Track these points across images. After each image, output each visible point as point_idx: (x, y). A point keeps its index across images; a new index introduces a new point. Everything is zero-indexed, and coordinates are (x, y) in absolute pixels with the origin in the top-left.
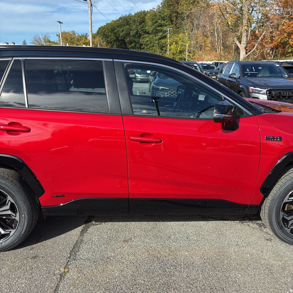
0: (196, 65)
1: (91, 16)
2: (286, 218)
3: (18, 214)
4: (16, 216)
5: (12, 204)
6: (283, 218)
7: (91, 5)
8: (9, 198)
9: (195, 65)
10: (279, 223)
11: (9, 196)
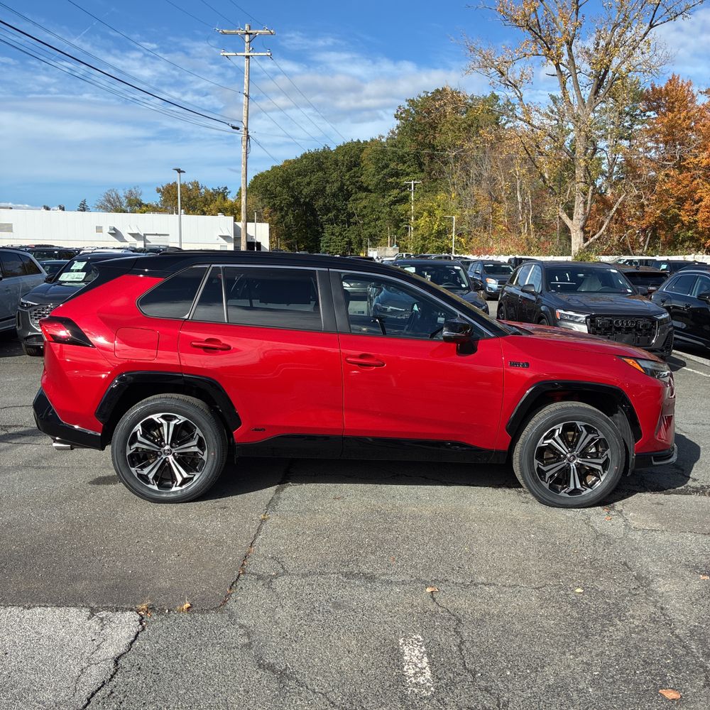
0: (459, 268)
1: (247, 158)
2: (542, 467)
3: (206, 452)
4: (203, 455)
5: (200, 438)
6: (538, 468)
7: (248, 137)
8: (198, 431)
9: (456, 267)
10: (533, 474)
11: (197, 428)
